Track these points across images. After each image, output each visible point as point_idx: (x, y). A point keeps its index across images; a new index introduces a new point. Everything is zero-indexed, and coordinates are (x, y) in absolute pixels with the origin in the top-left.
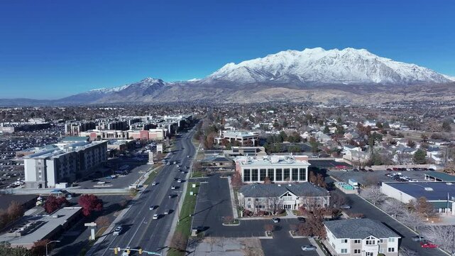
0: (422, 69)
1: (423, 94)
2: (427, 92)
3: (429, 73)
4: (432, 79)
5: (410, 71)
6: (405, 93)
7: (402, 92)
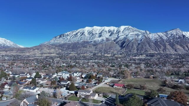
0: (8, 41)
1: (15, 52)
2: (17, 51)
3: (12, 43)
4: (14, 46)
5: (3, 41)
6: (6, 51)
7: (4, 50)
